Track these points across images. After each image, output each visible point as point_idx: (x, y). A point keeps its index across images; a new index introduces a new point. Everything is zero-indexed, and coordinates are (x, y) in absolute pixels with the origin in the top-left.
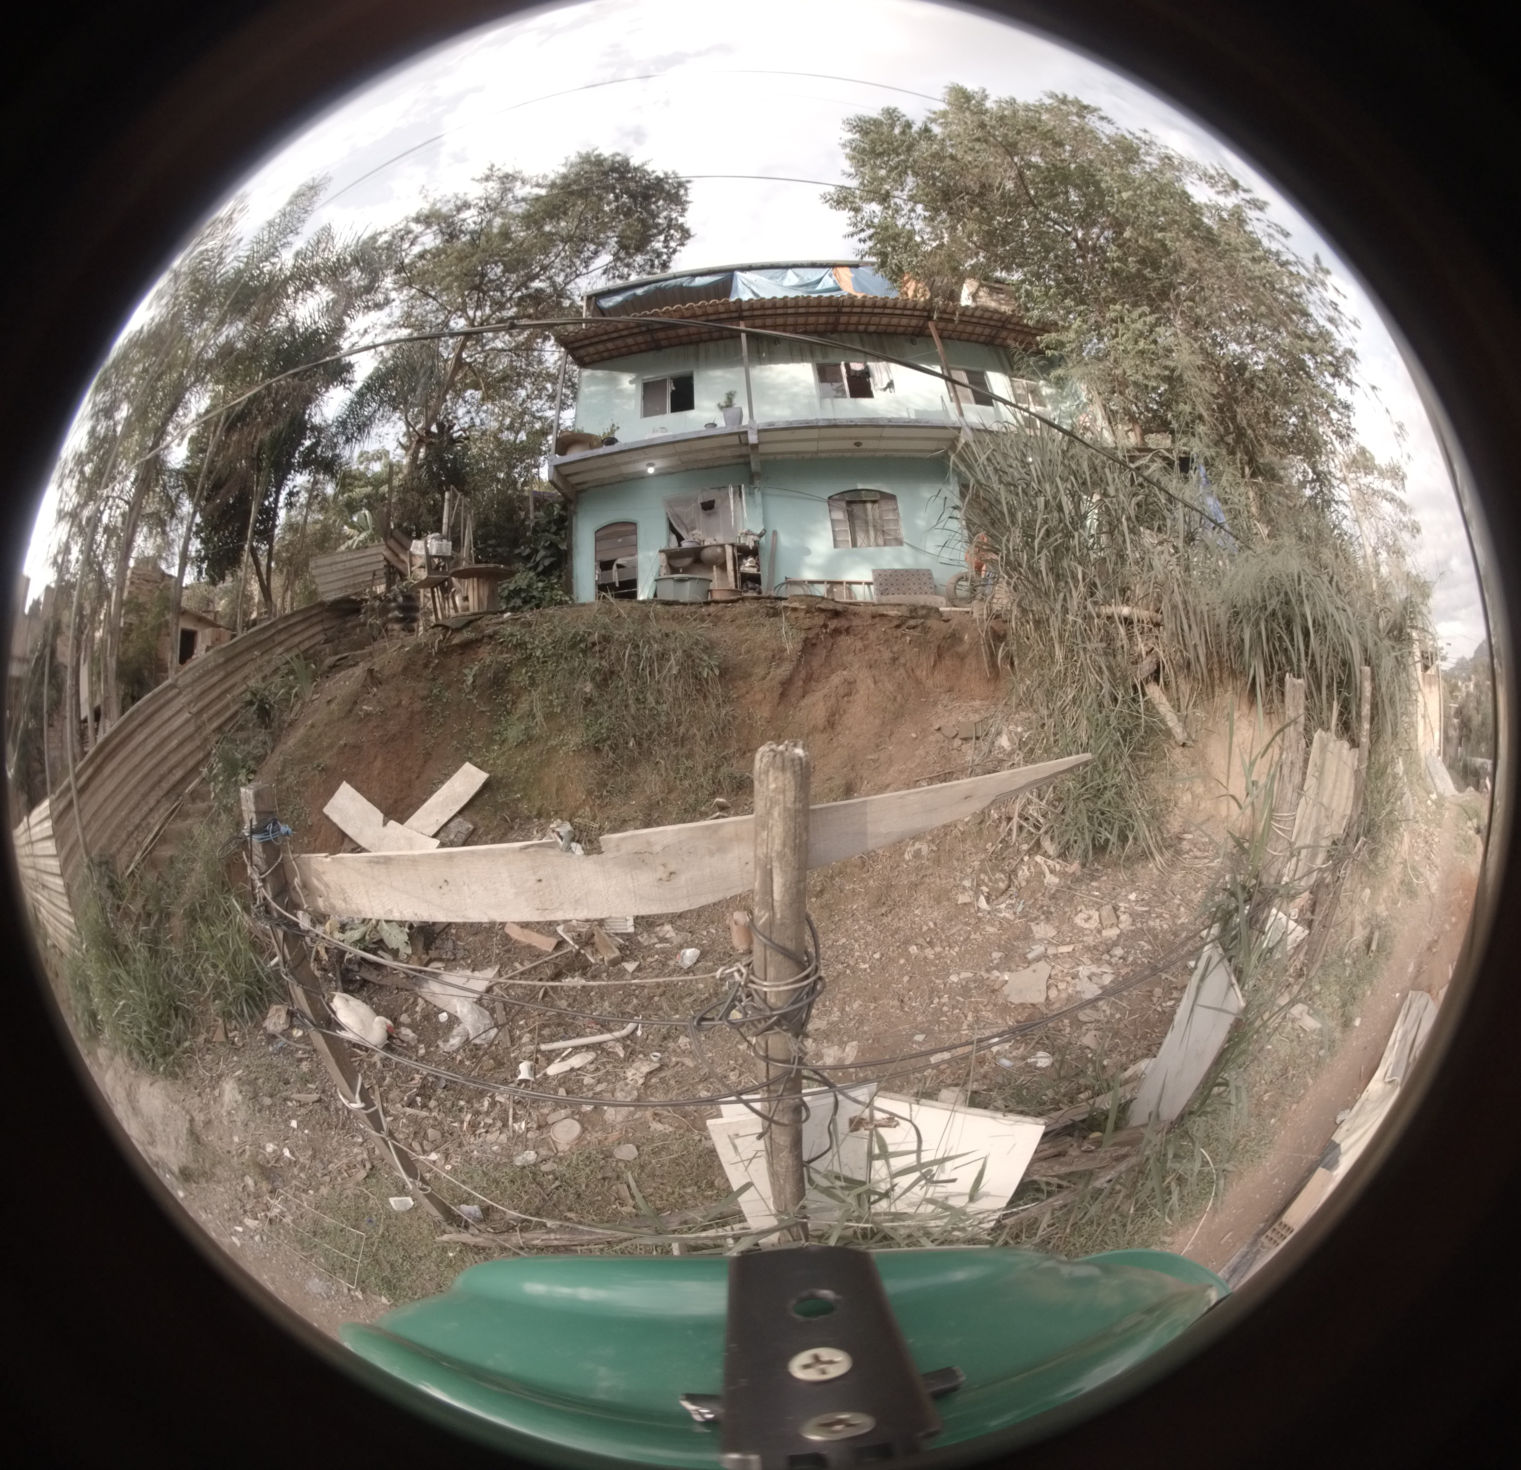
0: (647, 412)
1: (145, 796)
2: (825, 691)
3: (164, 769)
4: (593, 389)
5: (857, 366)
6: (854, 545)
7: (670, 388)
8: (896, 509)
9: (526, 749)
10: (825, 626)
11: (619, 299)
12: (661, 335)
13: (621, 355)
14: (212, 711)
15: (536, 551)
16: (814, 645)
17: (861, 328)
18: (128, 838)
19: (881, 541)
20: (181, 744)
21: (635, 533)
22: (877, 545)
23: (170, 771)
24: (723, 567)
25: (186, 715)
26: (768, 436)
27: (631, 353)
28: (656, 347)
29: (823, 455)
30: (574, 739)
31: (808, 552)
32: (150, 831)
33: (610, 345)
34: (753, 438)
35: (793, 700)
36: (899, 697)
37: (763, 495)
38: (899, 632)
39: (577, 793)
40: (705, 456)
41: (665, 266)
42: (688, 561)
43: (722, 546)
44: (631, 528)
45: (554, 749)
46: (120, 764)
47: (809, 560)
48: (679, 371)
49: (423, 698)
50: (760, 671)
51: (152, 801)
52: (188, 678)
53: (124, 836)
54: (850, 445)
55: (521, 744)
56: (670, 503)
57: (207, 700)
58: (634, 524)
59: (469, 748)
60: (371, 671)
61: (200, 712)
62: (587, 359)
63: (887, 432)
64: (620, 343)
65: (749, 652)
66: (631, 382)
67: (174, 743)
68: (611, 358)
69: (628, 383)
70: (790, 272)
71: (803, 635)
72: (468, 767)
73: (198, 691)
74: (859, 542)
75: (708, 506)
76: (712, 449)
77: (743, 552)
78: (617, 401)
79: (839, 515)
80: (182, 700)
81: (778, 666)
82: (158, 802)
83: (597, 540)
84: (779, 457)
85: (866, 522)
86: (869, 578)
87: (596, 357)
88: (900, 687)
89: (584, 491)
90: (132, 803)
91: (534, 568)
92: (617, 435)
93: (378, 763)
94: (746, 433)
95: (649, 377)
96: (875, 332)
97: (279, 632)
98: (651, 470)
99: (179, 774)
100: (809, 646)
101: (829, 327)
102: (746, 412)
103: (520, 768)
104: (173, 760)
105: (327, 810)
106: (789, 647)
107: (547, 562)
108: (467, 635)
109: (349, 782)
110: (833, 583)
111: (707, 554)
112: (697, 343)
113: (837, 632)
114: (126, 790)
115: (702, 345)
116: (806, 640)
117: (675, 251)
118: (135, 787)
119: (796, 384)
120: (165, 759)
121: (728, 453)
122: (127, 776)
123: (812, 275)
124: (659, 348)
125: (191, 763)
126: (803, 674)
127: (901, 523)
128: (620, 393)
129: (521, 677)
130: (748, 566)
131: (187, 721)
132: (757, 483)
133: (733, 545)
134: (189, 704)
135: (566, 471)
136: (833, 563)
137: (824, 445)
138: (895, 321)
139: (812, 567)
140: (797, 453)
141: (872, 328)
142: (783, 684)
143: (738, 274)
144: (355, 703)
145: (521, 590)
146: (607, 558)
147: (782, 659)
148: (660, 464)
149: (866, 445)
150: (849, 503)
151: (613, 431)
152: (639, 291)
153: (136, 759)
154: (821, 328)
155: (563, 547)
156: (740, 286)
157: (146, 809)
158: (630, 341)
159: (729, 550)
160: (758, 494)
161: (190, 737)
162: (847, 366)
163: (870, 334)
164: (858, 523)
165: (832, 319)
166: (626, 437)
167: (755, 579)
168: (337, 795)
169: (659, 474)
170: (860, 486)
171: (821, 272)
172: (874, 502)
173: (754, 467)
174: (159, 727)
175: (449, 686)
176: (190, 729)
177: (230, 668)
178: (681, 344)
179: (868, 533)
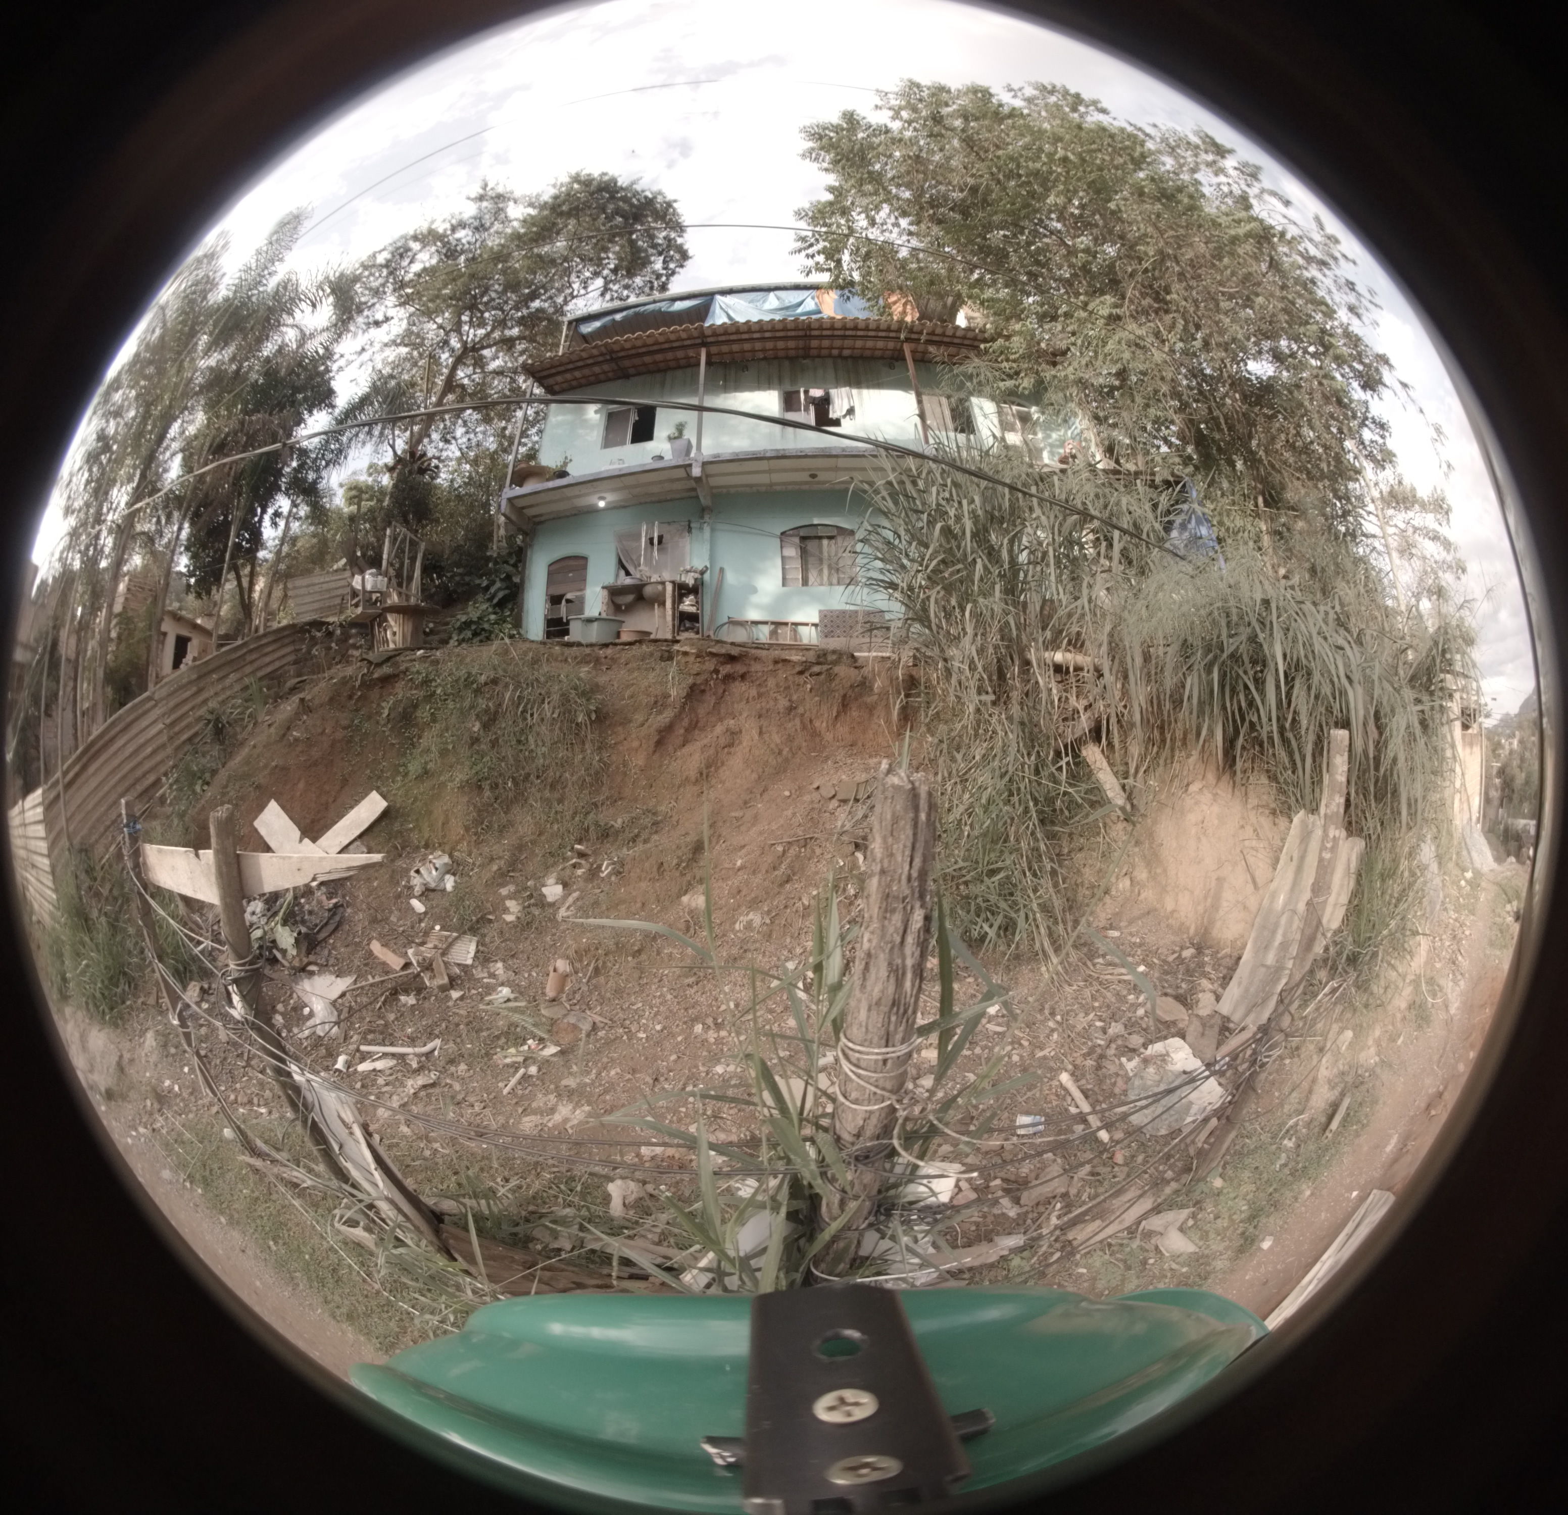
0: (608, 442)
2: (705, 741)
4: (560, 418)
5: (817, 393)
6: (805, 582)
7: (633, 417)
9: (423, 782)
10: (716, 671)
11: (597, 324)
12: (626, 363)
13: (590, 384)
15: (493, 583)
16: (703, 691)
17: (835, 352)
19: (835, 581)
21: (584, 568)
22: (831, 584)
24: (663, 604)
26: (712, 469)
27: (600, 382)
28: (623, 375)
29: (778, 488)
30: (460, 775)
31: (754, 590)
33: (577, 374)
34: (696, 471)
35: (671, 749)
36: (786, 751)
37: (713, 530)
38: (802, 679)
39: (456, 829)
40: (655, 489)
41: (664, 288)
42: (630, 598)
43: (663, 583)
44: (581, 562)
45: (443, 785)
47: (755, 599)
48: (643, 400)
49: (345, 728)
50: (639, 717)
54: (804, 477)
55: (419, 778)
56: (620, 539)
58: (585, 559)
59: (379, 777)
60: (302, 700)
62: (557, 388)
63: (841, 463)
64: (586, 372)
65: (632, 697)
66: (596, 412)
68: (580, 386)
69: (593, 413)
70: (772, 294)
71: (691, 681)
72: (374, 795)
73: (171, 704)
74: (811, 579)
76: (661, 482)
77: (682, 591)
78: (580, 431)
79: (792, 552)
80: (157, 712)
81: (660, 713)
83: (550, 574)
84: (732, 491)
85: (821, 560)
86: (816, 620)
87: (565, 386)
88: (790, 739)
89: (541, 523)
91: (490, 600)
92: (569, 469)
94: (690, 465)
95: (614, 407)
96: (851, 357)
100: (694, 693)
101: (801, 352)
102: (694, 442)
103: (416, 800)
105: (256, 822)
106: (673, 693)
107: (501, 595)
108: (386, 670)
109: (276, 800)
110: (778, 624)
111: (648, 591)
112: (664, 371)
113: (729, 678)
115: (669, 373)
116: (692, 687)
117: (674, 273)
121: (678, 486)
123: (792, 297)
124: (626, 376)
126: (686, 722)
128: (585, 423)
129: (423, 714)
130: (688, 605)
131: (161, 731)
132: (707, 517)
133: (673, 582)
134: (164, 715)
135: (520, 503)
136: (780, 602)
137: (777, 478)
138: (870, 344)
139: (758, 607)
140: (751, 486)
141: (846, 353)
142: (660, 732)
143: (718, 297)
144: (288, 728)
145: (472, 622)
146: (557, 592)
147: (664, 706)
148: (611, 497)
149: (822, 476)
150: (803, 539)
151: (565, 464)
152: (618, 317)
154: (792, 353)
155: (516, 580)
156: (718, 310)
158: (597, 369)
159: (669, 588)
160: (707, 529)
161: (163, 746)
162: (806, 392)
163: (846, 358)
164: (811, 560)
165: (801, 343)
166: (577, 471)
167: (693, 618)
168: (266, 810)
169: (610, 508)
170: (816, 521)
171: (805, 293)
172: (831, 538)
173: (705, 501)
175: (369, 718)
176: (164, 738)
178: (649, 372)
179: (821, 571)
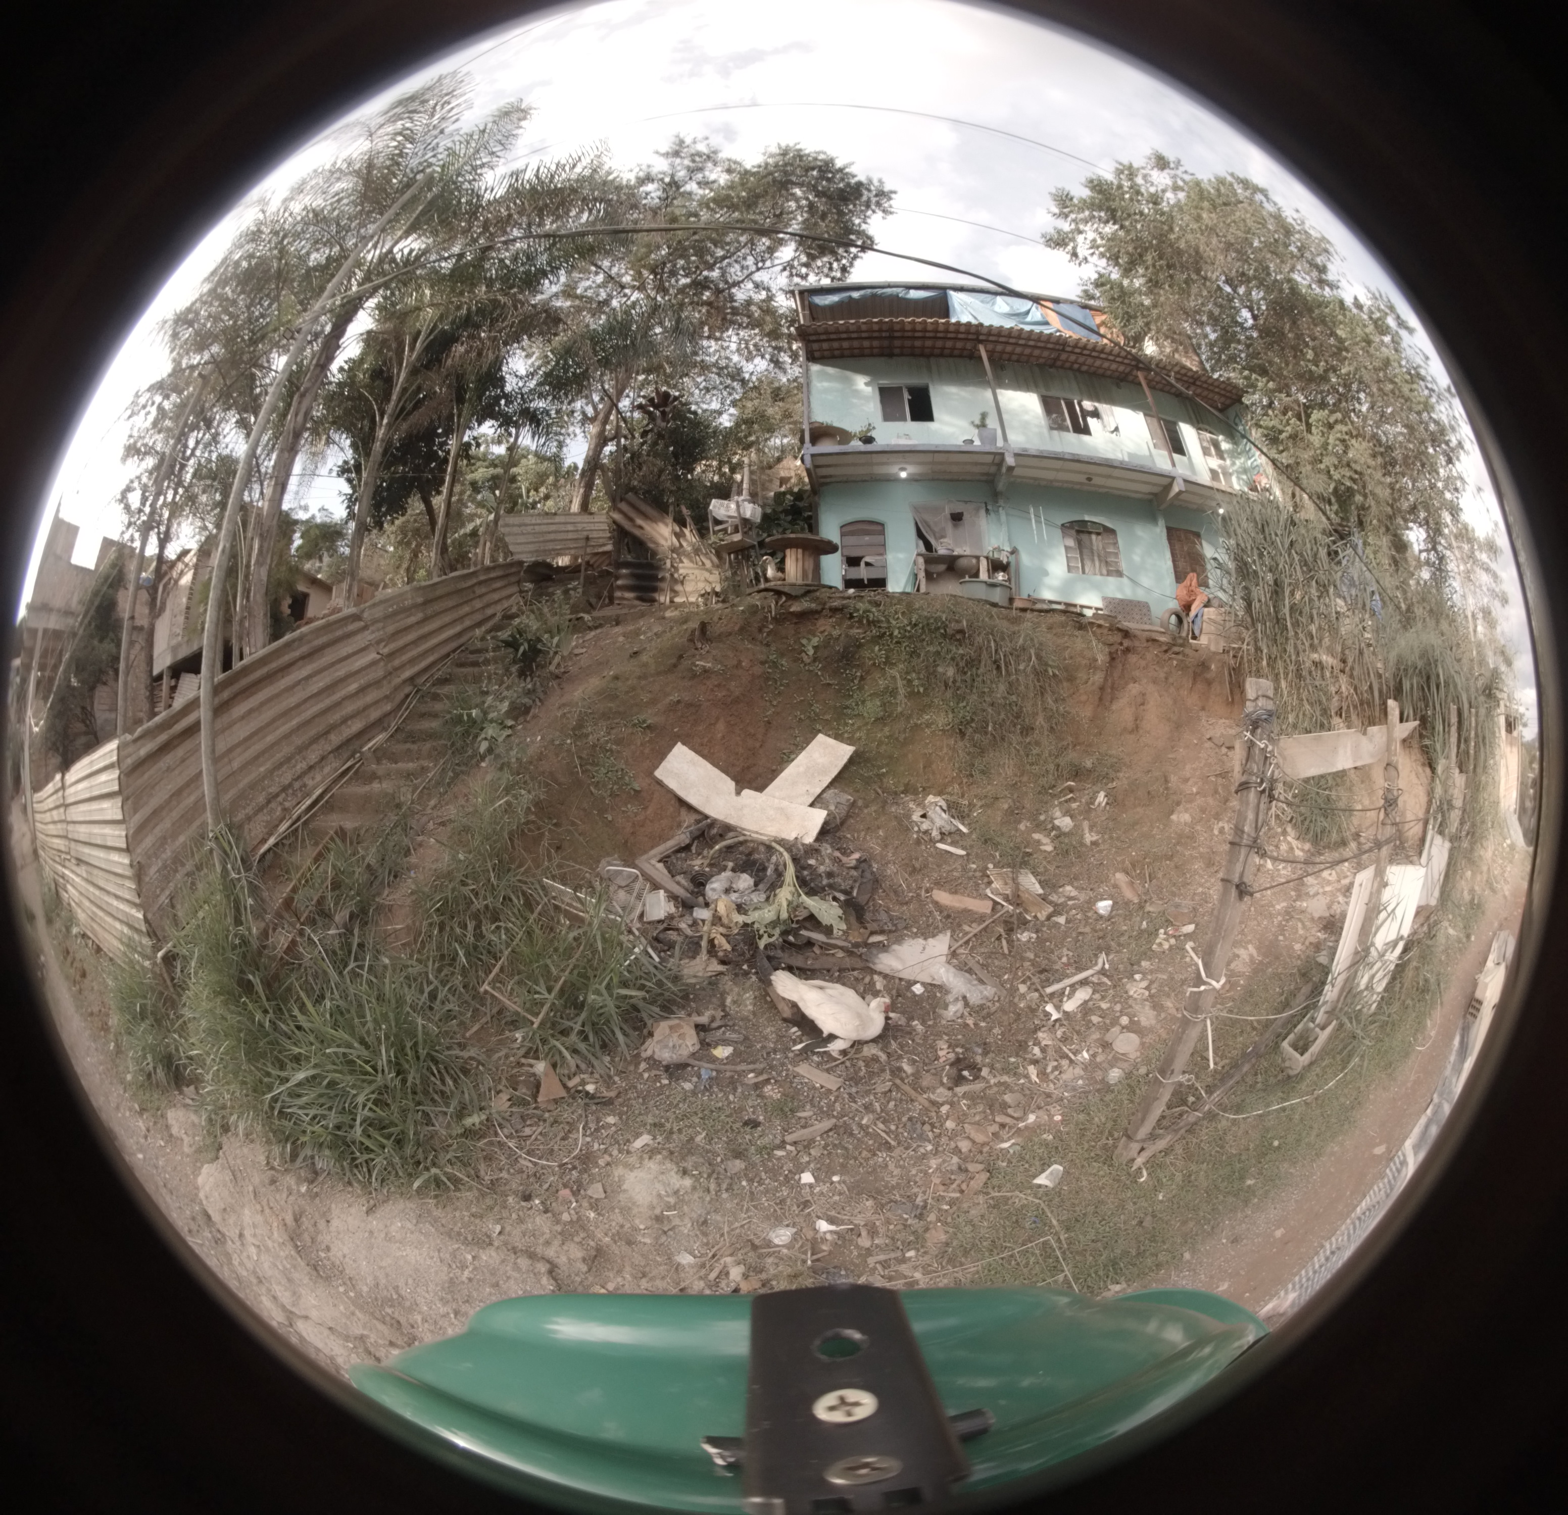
0: (888, 416)
1: (301, 749)
2: (1127, 699)
3: (335, 717)
4: (826, 384)
6: (1084, 572)
7: (906, 396)
8: (1115, 544)
9: (885, 725)
11: (834, 299)
12: (900, 343)
13: (853, 356)
14: (405, 657)
18: (269, 802)
19: (1105, 571)
20: (362, 690)
21: (882, 533)
22: (1102, 574)
23: (344, 721)
25: (372, 656)
27: (865, 355)
28: (887, 353)
31: (1046, 573)
32: (308, 795)
33: (845, 344)
34: (1009, 461)
40: (955, 469)
42: (942, 567)
43: (977, 557)
44: (879, 528)
46: (262, 704)
47: (1047, 580)
48: (916, 381)
50: (1082, 676)
51: (313, 756)
52: (378, 612)
53: (261, 799)
54: (1082, 478)
56: (916, 509)
57: (400, 643)
58: (882, 525)
61: (392, 655)
62: (817, 354)
63: (1116, 473)
64: (856, 344)
65: (1072, 657)
66: (867, 384)
67: (353, 687)
68: (842, 356)
69: (861, 383)
70: (999, 299)
71: (1107, 649)
72: (823, 739)
73: (391, 629)
74: (1087, 569)
75: (957, 518)
77: (995, 566)
78: (855, 401)
79: (1071, 542)
80: (368, 637)
81: (1094, 673)
82: (323, 758)
83: (843, 534)
85: (1093, 552)
86: (1099, 604)
87: (827, 353)
89: (830, 484)
90: (279, 756)
93: (721, 726)
94: (1002, 454)
95: (885, 382)
97: (480, 583)
98: (903, 475)
99: (356, 726)
102: (999, 434)
103: (880, 743)
104: (350, 708)
105: (658, 773)
106: (1099, 658)
109: (684, 744)
110: (1067, 605)
111: (960, 563)
114: (270, 739)
115: (933, 360)
116: (1110, 654)
118: (287, 736)
119: (1027, 412)
120: (338, 704)
121: (977, 469)
122: (274, 720)
123: (1020, 305)
124: (891, 355)
125: (375, 715)
127: (1122, 556)
128: (857, 393)
129: (873, 654)
130: (1000, 578)
131: (374, 663)
132: (1001, 502)
133: (986, 558)
134: (378, 642)
136: (1067, 586)
137: (1061, 477)
139: (1051, 588)
140: (1035, 479)
142: (1099, 688)
143: (950, 292)
146: (854, 553)
148: (912, 470)
149: (1097, 481)
150: (1078, 532)
152: (856, 295)
153: (293, 700)
156: (957, 307)
157: (301, 766)
158: (866, 344)
159: (984, 562)
160: (1002, 513)
161: (377, 683)
162: (1080, 404)
164: (1085, 551)
168: (670, 757)
169: (912, 479)
170: (1087, 518)
171: (1028, 304)
172: (1098, 534)
173: (1001, 486)
174: (333, 665)
176: (379, 672)
177: (429, 611)
178: (913, 355)
179: (1093, 561)
